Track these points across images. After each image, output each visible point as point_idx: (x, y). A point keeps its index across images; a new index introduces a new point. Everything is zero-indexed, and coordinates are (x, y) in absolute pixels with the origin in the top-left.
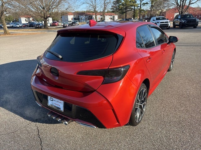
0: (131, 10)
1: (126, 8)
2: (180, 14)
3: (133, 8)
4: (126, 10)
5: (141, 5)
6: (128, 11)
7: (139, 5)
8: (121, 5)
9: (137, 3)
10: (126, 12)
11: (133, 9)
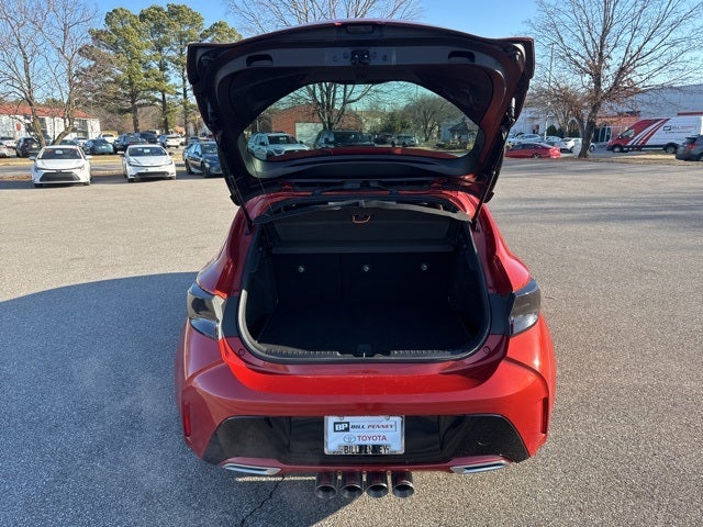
0: (151, 105)
1: (133, 96)
2: (325, 127)
3: (160, 97)
4: (133, 102)
5: (185, 91)
6: (140, 106)
7: (181, 91)
8: (109, 82)
9: (171, 82)
10: (133, 110)
11: (156, 100)
